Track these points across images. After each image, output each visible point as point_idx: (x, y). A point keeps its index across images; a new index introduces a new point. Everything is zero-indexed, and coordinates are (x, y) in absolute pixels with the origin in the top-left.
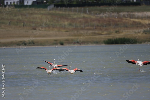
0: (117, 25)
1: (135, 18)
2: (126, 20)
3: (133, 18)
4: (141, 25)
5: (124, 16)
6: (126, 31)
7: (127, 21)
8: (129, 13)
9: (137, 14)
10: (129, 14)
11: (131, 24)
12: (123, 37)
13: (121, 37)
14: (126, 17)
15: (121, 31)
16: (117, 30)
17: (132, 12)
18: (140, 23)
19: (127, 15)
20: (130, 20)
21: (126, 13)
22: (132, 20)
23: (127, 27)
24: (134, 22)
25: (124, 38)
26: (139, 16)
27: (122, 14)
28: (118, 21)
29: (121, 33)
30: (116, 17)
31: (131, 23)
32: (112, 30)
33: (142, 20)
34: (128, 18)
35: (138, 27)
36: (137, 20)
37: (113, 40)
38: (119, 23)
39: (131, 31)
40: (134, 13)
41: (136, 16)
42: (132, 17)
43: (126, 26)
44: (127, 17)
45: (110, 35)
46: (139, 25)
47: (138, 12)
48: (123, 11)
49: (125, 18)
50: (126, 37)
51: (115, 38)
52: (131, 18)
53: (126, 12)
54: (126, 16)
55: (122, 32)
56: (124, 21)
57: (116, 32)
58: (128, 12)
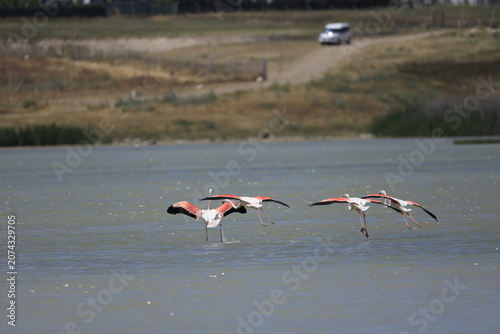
0: (28, 82)
1: (90, 59)
2: (60, 64)
3: (80, 59)
4: (108, 83)
5: (52, 52)
6: (61, 101)
7: (62, 68)
8: (69, 42)
9: (93, 45)
10: (69, 46)
11: (75, 79)
12: (49, 122)
13: (41, 122)
14: (58, 56)
15: (43, 102)
16: (29, 98)
17: (78, 38)
18: (106, 77)
19: (63, 49)
20: (73, 66)
21: (57, 43)
22: (78, 64)
23: (62, 88)
24: (85, 71)
25: (53, 126)
26: (101, 52)
27: (45, 44)
28: (34, 69)
29: (43, 108)
30: (24, 56)
31: (75, 74)
32: (12, 100)
33: (112, 64)
34: (66, 60)
35: (98, 88)
36: (94, 66)
37: (17, 131)
38: (34, 75)
39: (76, 101)
40: (83, 43)
41: (92, 53)
42: (79, 54)
43: (59, 87)
44: (63, 57)
45: (7, 117)
46: (101, 83)
47: (98, 39)
48: (48, 35)
49: (55, 59)
50: (59, 123)
51: (24, 127)
52: (75, 58)
53: (59, 37)
54: (59, 52)
55: (47, 105)
56: (51, 68)
57: (27, 105)
58: (65, 38)
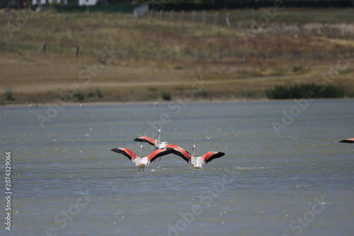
0: (297, 53)
1: (341, 38)
2: (320, 41)
3: (334, 37)
5: (314, 32)
6: (319, 67)
7: (321, 44)
8: (326, 25)
9: (343, 27)
10: (327, 28)
11: (330, 51)
12: (310, 82)
13: (306, 82)
14: (318, 35)
15: (307, 68)
16: (297, 65)
17: (333, 22)
19: (322, 30)
20: (329, 43)
21: (318, 26)
22: (332, 41)
23: (320, 58)
24: (338, 46)
25: (313, 85)
26: (349, 32)
27: (309, 27)
28: (301, 44)
29: (307, 72)
30: (294, 34)
31: (330, 48)
32: (285, 66)
34: (324, 38)
36: (343, 42)
37: (288, 88)
38: (300, 49)
39: (331, 67)
40: (337, 26)
41: (343, 33)
42: (334, 34)
43: (319, 57)
44: (322, 35)
45: (282, 78)
46: (348, 55)
47: (347, 23)
48: (312, 21)
49: (316, 38)
51: (293, 85)
52: (330, 37)
53: (319, 22)
54: (319, 32)
55: (310, 70)
56: (313, 44)
57: (296, 70)
58: (323, 22)
